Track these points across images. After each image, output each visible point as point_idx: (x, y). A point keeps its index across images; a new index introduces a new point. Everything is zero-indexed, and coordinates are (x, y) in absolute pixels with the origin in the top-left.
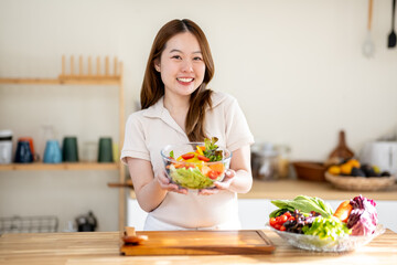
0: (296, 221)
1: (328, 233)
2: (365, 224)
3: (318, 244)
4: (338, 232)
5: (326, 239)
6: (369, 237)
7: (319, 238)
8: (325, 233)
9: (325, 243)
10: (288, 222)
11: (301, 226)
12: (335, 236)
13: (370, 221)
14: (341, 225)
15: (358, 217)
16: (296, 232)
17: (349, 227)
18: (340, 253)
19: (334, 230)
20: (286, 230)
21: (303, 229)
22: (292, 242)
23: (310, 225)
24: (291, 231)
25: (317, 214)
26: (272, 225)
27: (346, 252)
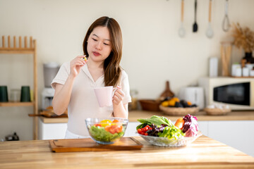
0: (154, 130)
1: (173, 136)
2: (192, 130)
3: (167, 142)
4: (178, 135)
5: (171, 139)
6: (194, 138)
7: (168, 139)
8: (171, 135)
9: (170, 142)
10: (149, 131)
11: (157, 132)
12: (177, 137)
13: (195, 128)
14: (180, 131)
15: (188, 126)
16: (155, 135)
17: (184, 132)
18: (178, 147)
19: (176, 134)
20: (148, 135)
21: (159, 134)
22: (151, 141)
23: (162, 132)
24: (151, 135)
25: (165, 126)
26: (140, 133)
27: (182, 147)
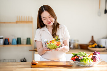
0: (78, 58)
1: (87, 61)
2: (97, 59)
3: (84, 64)
4: (89, 61)
5: (86, 63)
6: (98, 62)
7: (84, 63)
8: (86, 61)
9: (86, 64)
10: (76, 59)
11: (80, 59)
12: (89, 62)
14: (90, 59)
15: (95, 57)
16: (78, 61)
17: (92, 60)
18: (90, 67)
19: (88, 60)
20: (75, 61)
21: (80, 60)
22: (77, 64)
23: (82, 59)
24: (77, 61)
25: (84, 56)
27: (92, 66)
